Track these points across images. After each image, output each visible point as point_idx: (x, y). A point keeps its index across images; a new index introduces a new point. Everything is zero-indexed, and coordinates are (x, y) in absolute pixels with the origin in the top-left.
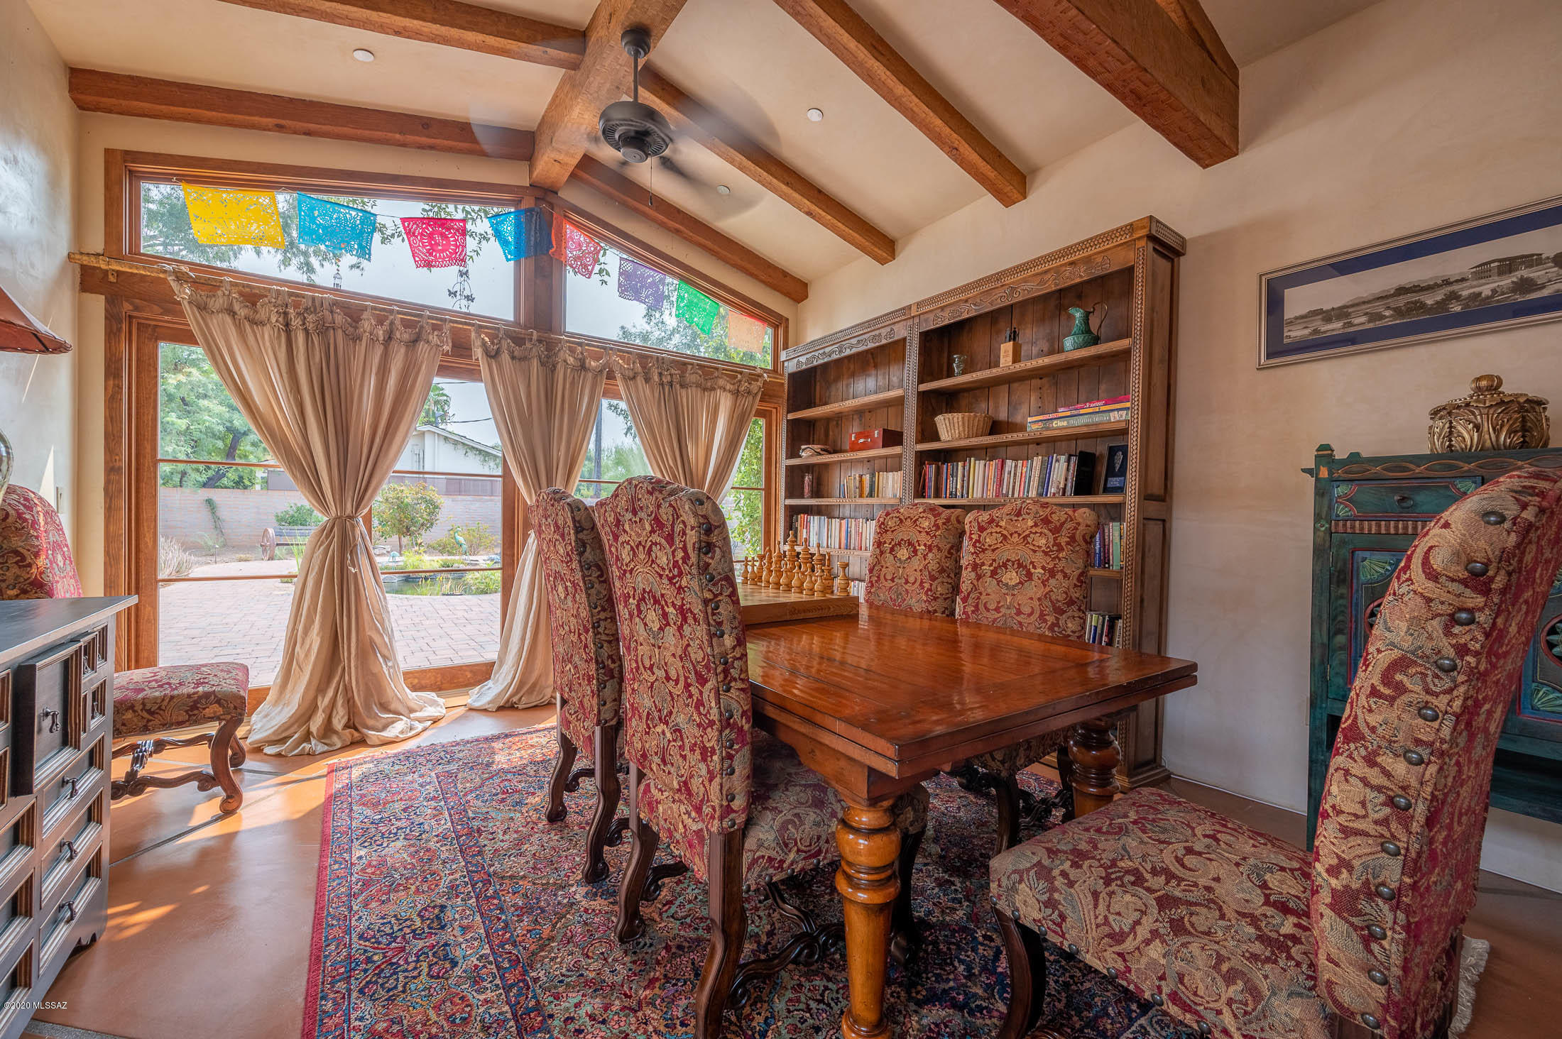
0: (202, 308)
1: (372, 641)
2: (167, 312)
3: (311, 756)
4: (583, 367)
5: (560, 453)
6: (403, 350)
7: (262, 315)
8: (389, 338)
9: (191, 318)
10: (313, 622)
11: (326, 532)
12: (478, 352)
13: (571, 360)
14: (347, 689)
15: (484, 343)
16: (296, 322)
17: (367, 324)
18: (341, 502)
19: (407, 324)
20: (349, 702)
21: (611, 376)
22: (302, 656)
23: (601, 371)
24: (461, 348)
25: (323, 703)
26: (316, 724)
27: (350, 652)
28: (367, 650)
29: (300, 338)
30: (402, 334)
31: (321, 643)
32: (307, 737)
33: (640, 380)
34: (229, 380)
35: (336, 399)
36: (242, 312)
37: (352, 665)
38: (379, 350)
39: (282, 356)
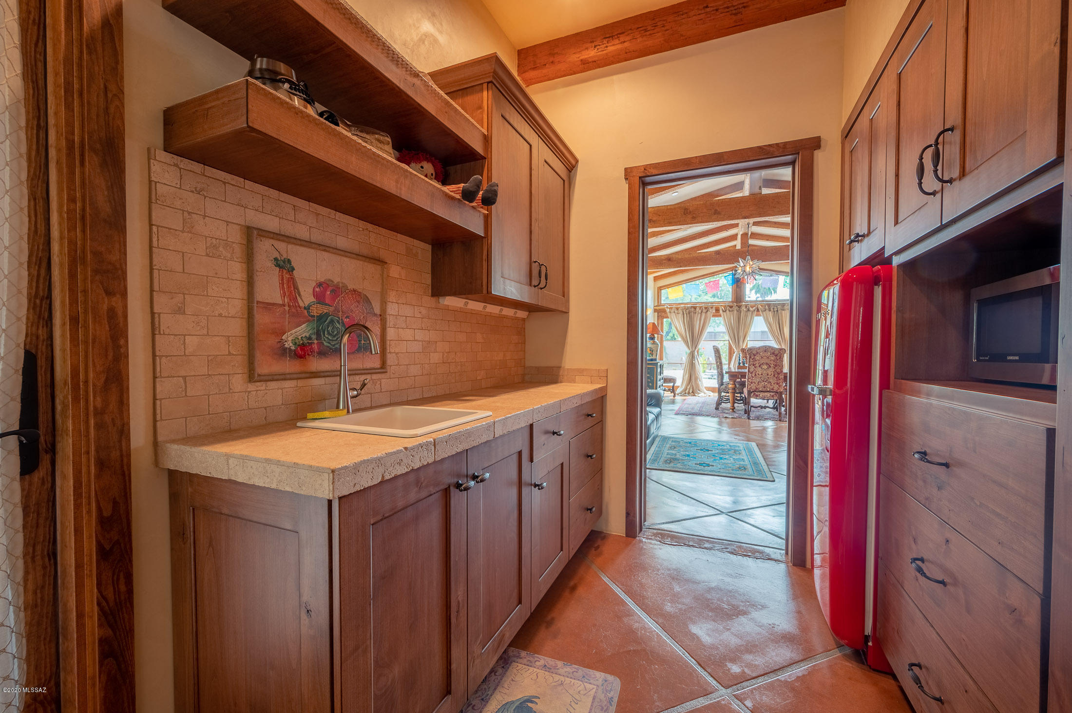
0: (670, 312)
2: (665, 314)
3: (686, 396)
4: (749, 310)
5: (741, 334)
6: (704, 314)
7: (679, 312)
8: (702, 312)
9: (669, 314)
10: (687, 373)
11: (690, 354)
12: (721, 311)
13: (745, 309)
14: (693, 386)
15: (722, 309)
16: (685, 312)
17: (698, 309)
18: (692, 348)
19: (706, 308)
20: (693, 388)
21: (758, 310)
22: (685, 379)
23: (754, 311)
24: (717, 310)
25: (688, 388)
26: (687, 392)
27: (693, 378)
28: (696, 379)
29: (685, 315)
30: (704, 311)
31: (688, 377)
32: (686, 393)
33: (767, 311)
35: (692, 326)
36: (676, 312)
37: (694, 382)
38: (700, 315)
39: (682, 319)
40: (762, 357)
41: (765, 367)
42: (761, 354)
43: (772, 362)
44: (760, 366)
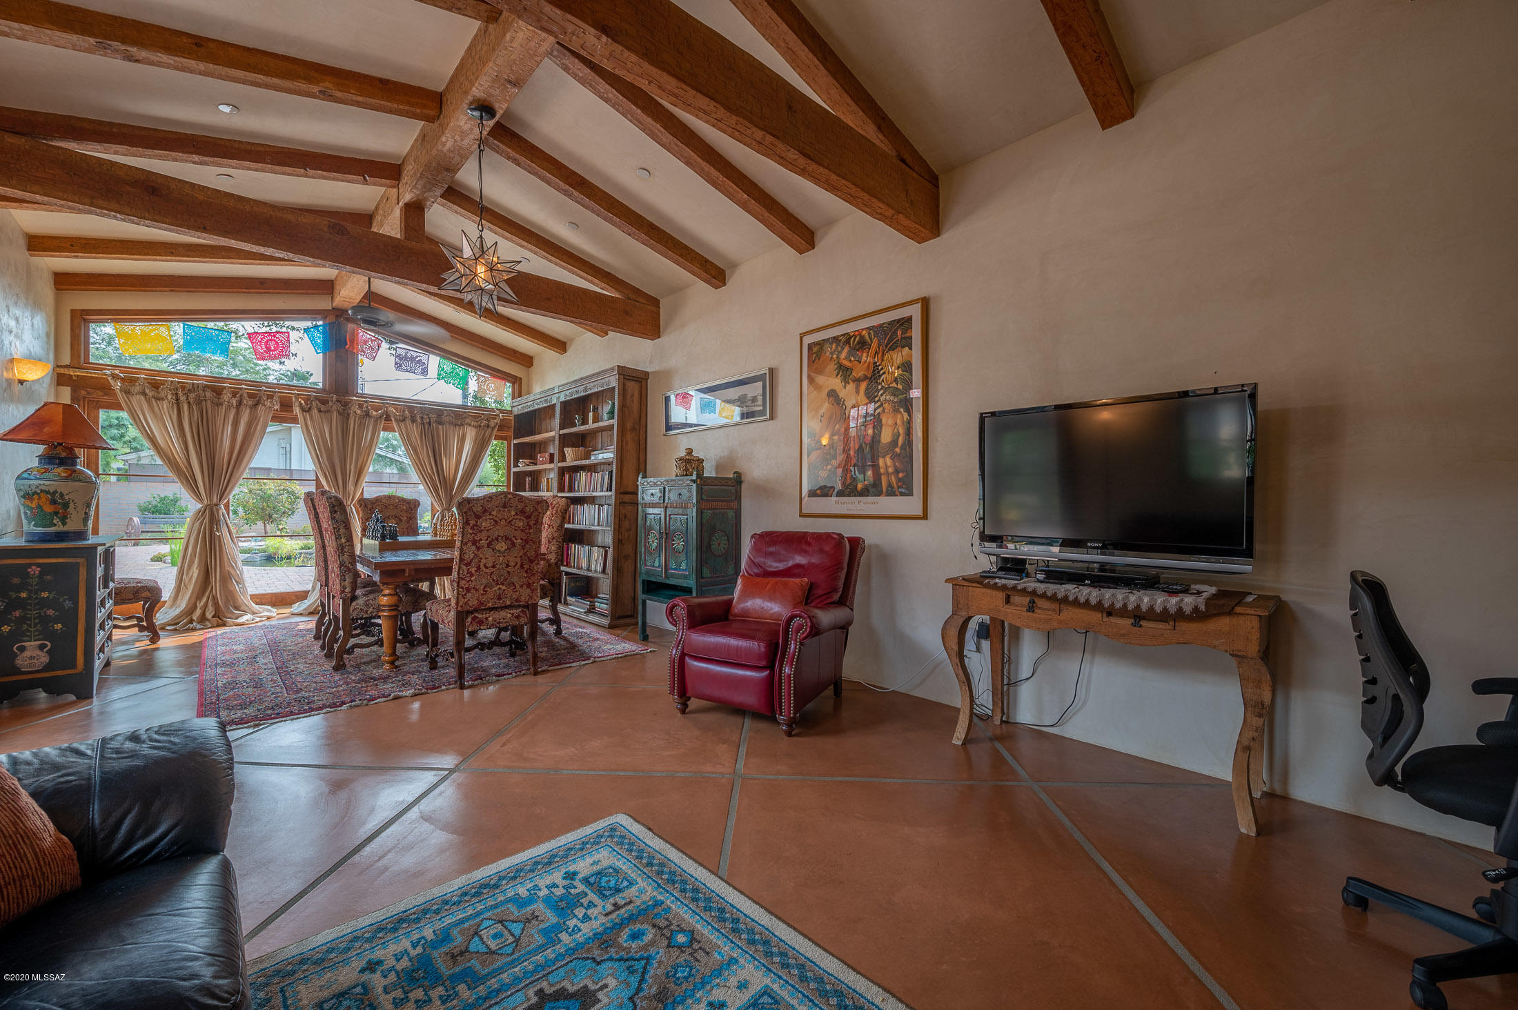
0: (127, 392)
1: (229, 574)
2: (106, 394)
3: (194, 629)
4: (367, 414)
6: (248, 411)
7: (162, 394)
8: (240, 403)
9: (121, 397)
10: (193, 562)
11: (200, 514)
12: (297, 410)
13: (359, 412)
14: (215, 598)
15: (300, 404)
16: (182, 398)
17: (226, 396)
18: (210, 496)
19: (251, 396)
20: (216, 605)
21: (388, 419)
22: (187, 580)
23: (380, 417)
24: (286, 405)
25: (200, 604)
26: (196, 616)
27: (216, 579)
28: (226, 578)
29: (186, 407)
30: (248, 401)
31: (199, 573)
32: (191, 621)
33: (408, 422)
34: (144, 432)
35: (207, 439)
36: (150, 393)
37: (218, 587)
38: (233, 412)
39: (175, 417)
40: (496, 522)
41: (502, 546)
42: (494, 513)
43: (518, 534)
44: (489, 545)
